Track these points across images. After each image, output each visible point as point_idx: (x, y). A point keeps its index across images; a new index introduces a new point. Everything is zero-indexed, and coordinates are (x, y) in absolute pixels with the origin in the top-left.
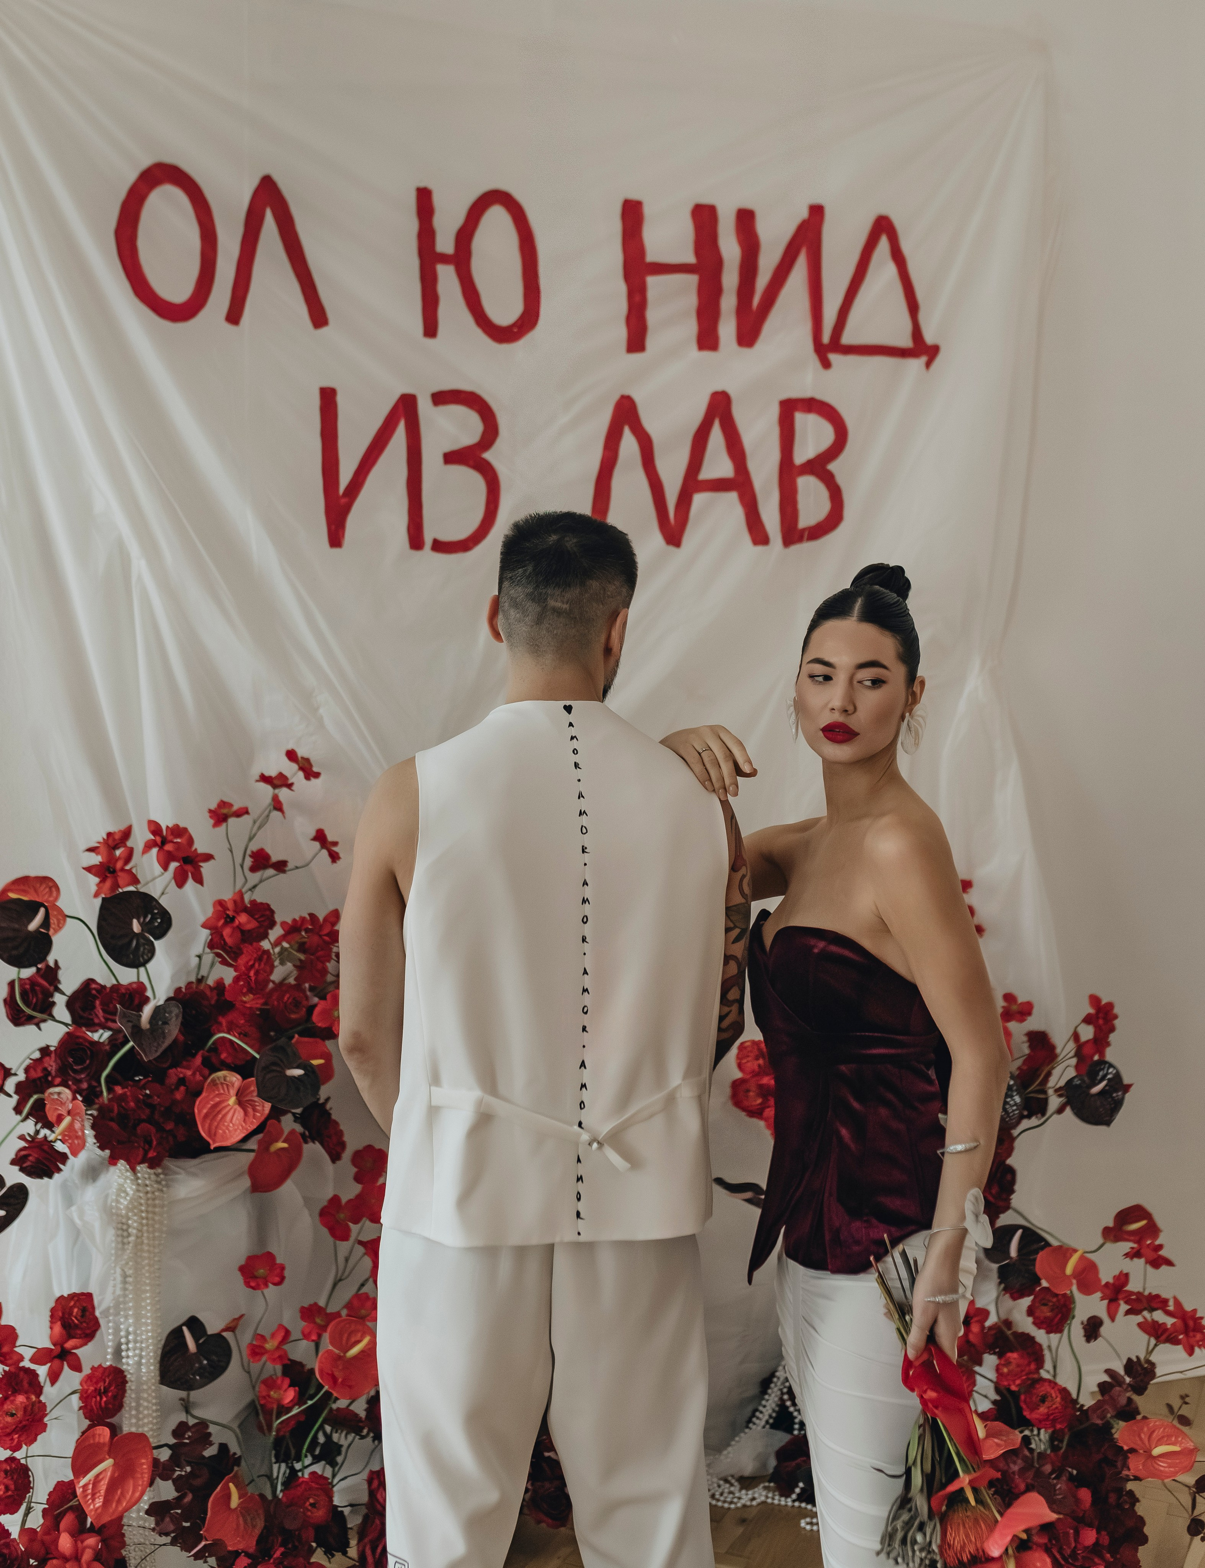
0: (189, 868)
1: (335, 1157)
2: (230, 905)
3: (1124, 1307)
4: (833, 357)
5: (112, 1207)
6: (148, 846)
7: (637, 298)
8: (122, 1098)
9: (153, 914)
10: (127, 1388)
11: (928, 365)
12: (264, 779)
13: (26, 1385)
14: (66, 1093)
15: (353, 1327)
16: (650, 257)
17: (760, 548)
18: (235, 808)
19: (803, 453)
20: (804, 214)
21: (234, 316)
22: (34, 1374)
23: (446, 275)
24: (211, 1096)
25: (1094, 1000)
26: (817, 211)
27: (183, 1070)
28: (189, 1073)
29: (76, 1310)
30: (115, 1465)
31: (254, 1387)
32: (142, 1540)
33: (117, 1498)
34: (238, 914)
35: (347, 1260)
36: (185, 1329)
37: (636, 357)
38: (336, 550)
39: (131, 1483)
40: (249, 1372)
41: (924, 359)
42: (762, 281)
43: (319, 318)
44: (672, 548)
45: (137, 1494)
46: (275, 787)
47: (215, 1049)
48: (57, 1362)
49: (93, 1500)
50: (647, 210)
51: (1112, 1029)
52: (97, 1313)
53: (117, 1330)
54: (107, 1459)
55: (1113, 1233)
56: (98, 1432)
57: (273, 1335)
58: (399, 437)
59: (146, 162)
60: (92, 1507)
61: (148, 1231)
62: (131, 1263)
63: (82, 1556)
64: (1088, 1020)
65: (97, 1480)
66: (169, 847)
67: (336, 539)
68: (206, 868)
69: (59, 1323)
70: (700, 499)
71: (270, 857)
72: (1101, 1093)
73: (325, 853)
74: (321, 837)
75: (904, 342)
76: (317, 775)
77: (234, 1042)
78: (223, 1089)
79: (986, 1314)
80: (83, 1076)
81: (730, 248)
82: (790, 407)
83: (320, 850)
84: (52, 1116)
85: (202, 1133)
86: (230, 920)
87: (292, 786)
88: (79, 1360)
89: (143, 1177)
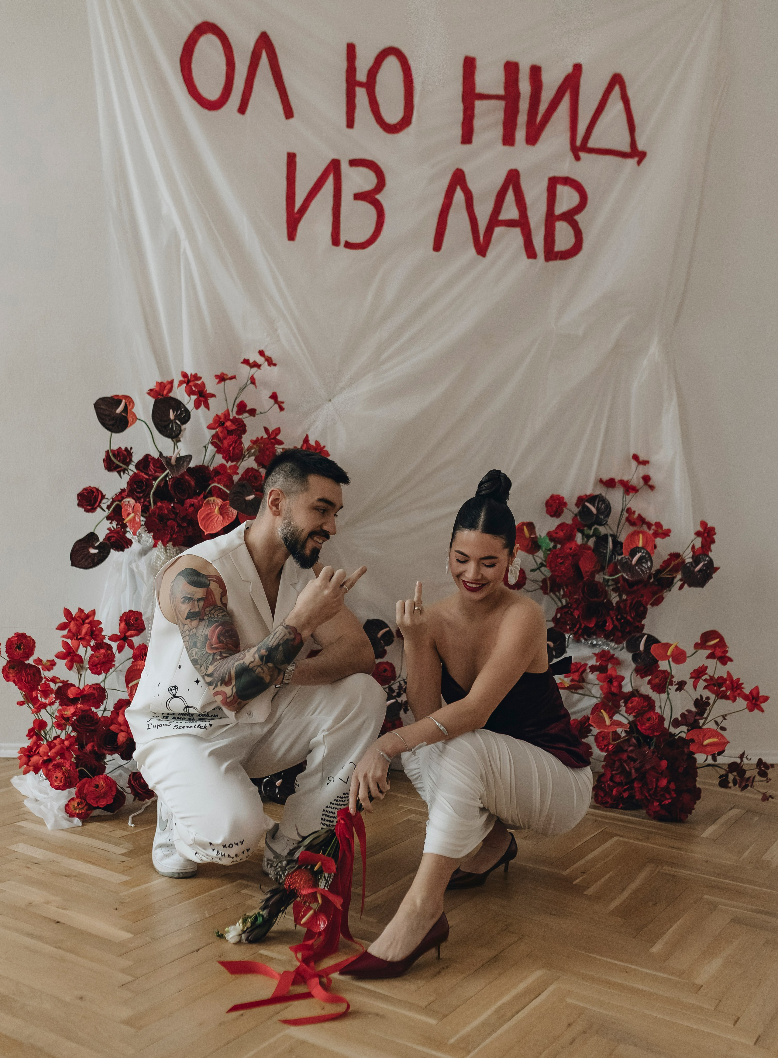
0: (201, 399)
2: (222, 417)
3: (701, 684)
4: (581, 154)
5: (153, 566)
6: (181, 384)
7: (469, 113)
8: (161, 508)
9: (181, 411)
11: (639, 163)
12: (246, 362)
14: (132, 502)
16: (478, 90)
17: (531, 261)
18: (230, 375)
19: (561, 208)
20: (569, 69)
21: (242, 110)
22: (109, 646)
23: (361, 94)
24: (207, 509)
25: (704, 524)
26: (578, 68)
27: (193, 500)
28: (196, 501)
29: (133, 618)
34: (227, 421)
37: (467, 147)
38: (291, 242)
42: (543, 109)
43: (289, 113)
44: (480, 257)
46: (251, 367)
47: (210, 492)
48: (122, 642)
50: (479, 63)
51: (713, 542)
52: (143, 618)
55: (699, 645)
58: (330, 183)
59: (200, 22)
64: (698, 534)
66: (191, 385)
67: (291, 236)
68: (211, 401)
69: (124, 623)
70: (498, 231)
71: (245, 406)
72: (700, 570)
73: (276, 406)
74: (274, 397)
75: (626, 148)
76: (275, 365)
77: (221, 488)
78: (213, 506)
79: (623, 678)
80: (142, 495)
81: (525, 87)
82: (554, 182)
83: (274, 404)
84: (125, 515)
85: (201, 527)
86: (221, 424)
87: (261, 368)
88: (133, 643)
89: (170, 552)
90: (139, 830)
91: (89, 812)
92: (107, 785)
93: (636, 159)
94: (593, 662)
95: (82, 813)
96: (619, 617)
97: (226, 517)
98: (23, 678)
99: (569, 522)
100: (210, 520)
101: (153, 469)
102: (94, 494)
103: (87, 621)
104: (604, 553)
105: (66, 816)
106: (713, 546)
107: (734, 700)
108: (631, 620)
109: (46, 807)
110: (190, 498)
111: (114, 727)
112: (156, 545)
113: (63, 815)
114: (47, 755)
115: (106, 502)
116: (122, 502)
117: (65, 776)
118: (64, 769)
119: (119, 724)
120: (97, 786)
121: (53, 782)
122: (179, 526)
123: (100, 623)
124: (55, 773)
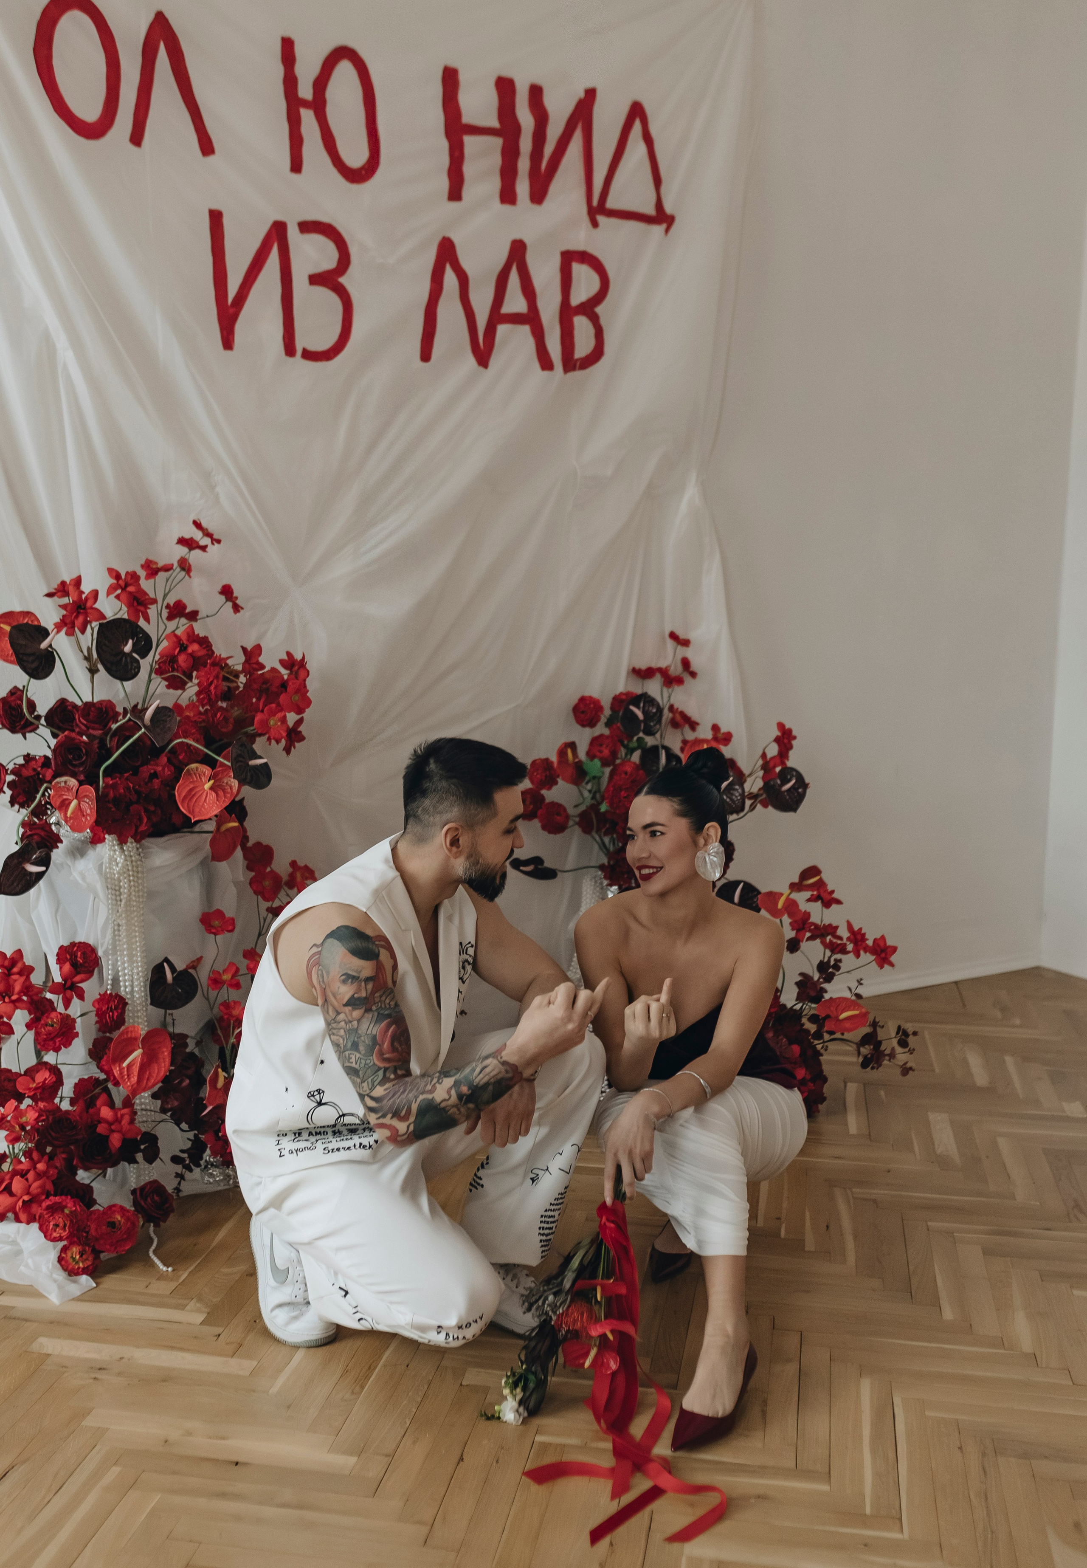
0: (142, 609)
2: (184, 639)
4: (600, 218)
5: (106, 873)
6: (111, 590)
7: (456, 153)
8: (114, 786)
9: (138, 637)
10: (127, 1009)
11: (667, 231)
12: (182, 541)
13: (49, 1007)
14: (73, 782)
16: (465, 121)
17: (546, 373)
18: (159, 565)
19: (577, 297)
20: (580, 94)
21: (136, 138)
22: (50, 1001)
23: (308, 118)
24: (188, 783)
25: (780, 726)
26: (590, 93)
27: (152, 768)
29: (79, 953)
30: (143, 1054)
31: (212, 1009)
33: (147, 1077)
34: (191, 643)
35: (265, 920)
36: (165, 964)
37: (456, 205)
38: (228, 352)
39: (155, 1062)
40: (208, 999)
42: (549, 149)
43: (207, 147)
44: (481, 369)
45: (161, 1074)
46: (189, 549)
47: (173, 751)
48: (68, 992)
49: (129, 1079)
50: (462, 77)
51: (792, 746)
53: (115, 965)
54: (136, 1050)
55: (799, 886)
57: (224, 971)
58: (273, 259)
60: (129, 1083)
61: (134, 891)
62: (123, 916)
63: (121, 1120)
64: (775, 740)
65: (129, 1066)
66: (129, 589)
67: (227, 342)
68: (152, 610)
69: (67, 963)
70: (502, 330)
71: (185, 607)
73: (230, 604)
74: (227, 591)
75: (651, 210)
76: (219, 541)
77: (191, 745)
78: (197, 777)
80: (81, 769)
81: (525, 117)
82: (569, 258)
83: (226, 602)
84: (57, 802)
85: (183, 810)
86: (183, 648)
87: (204, 548)
88: (83, 991)
89: (128, 850)
90: (185, 1274)
91: (97, 1262)
93: (664, 226)
95: (89, 1266)
97: (220, 792)
100: (195, 799)
101: (84, 725)
103: (15, 970)
105: (65, 1275)
107: (858, 956)
109: (27, 1266)
110: (147, 764)
111: (101, 1129)
112: (102, 840)
113: (60, 1275)
114: (28, 1193)
115: (10, 778)
116: (53, 783)
117: (71, 1221)
118: (67, 1211)
119: (106, 1121)
120: (112, 1225)
121: (49, 1232)
122: (147, 811)
123: (31, 969)
124: (51, 1218)
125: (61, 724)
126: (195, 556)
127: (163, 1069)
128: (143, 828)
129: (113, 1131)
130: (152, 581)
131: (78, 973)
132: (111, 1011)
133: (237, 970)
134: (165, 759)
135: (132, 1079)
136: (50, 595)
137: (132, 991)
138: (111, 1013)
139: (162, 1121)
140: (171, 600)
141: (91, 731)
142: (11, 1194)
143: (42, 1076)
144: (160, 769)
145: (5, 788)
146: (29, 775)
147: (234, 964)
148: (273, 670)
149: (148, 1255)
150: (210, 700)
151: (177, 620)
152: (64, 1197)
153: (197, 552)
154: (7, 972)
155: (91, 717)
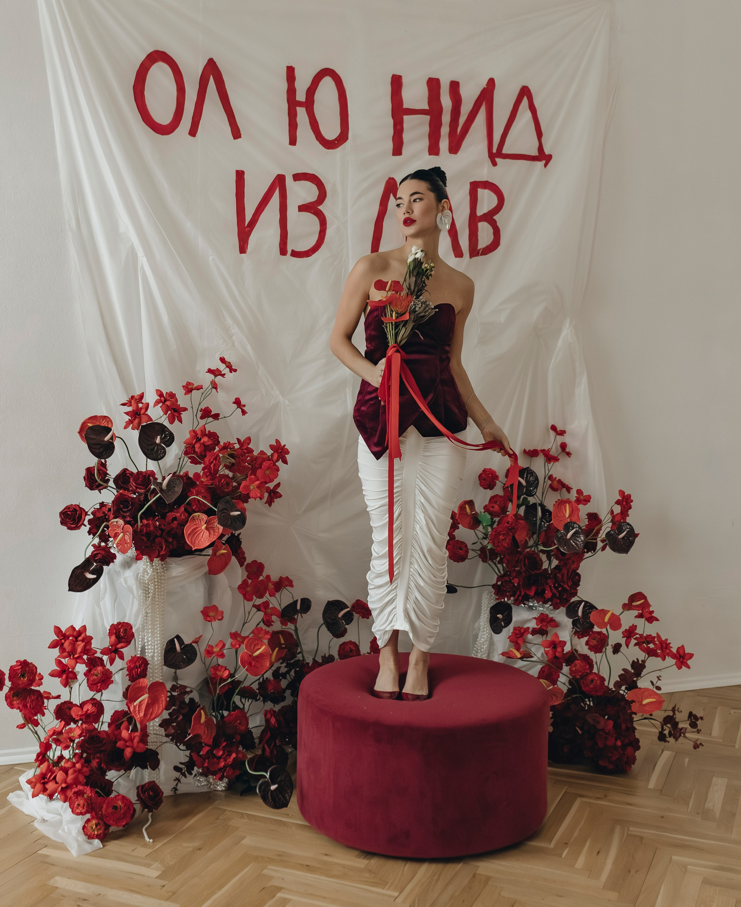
0: (176, 414)
1: (241, 565)
2: (199, 433)
3: (633, 641)
4: (498, 160)
5: (140, 579)
6: (157, 403)
7: (398, 127)
8: (147, 525)
9: (165, 435)
10: (148, 667)
11: (546, 165)
12: (210, 371)
13: (99, 664)
14: (121, 522)
15: (256, 642)
16: (405, 106)
17: (458, 259)
18: (195, 386)
19: (481, 210)
20: (484, 84)
21: (193, 132)
22: (101, 660)
23: (301, 113)
24: (192, 525)
25: (622, 493)
26: (491, 82)
27: (175, 514)
29: (122, 630)
30: (149, 697)
31: (207, 671)
32: (155, 740)
33: (151, 713)
34: (203, 437)
35: (250, 613)
36: (175, 639)
37: (397, 158)
38: (243, 255)
39: (157, 706)
40: (204, 664)
41: (544, 162)
42: (462, 120)
43: (236, 134)
45: (160, 711)
46: (216, 376)
47: (189, 504)
48: (113, 654)
49: (139, 713)
50: (404, 81)
51: (630, 508)
52: (133, 631)
53: (143, 639)
54: (145, 695)
55: (627, 607)
56: (141, 681)
57: (216, 646)
58: (276, 196)
59: (151, 50)
60: (138, 716)
61: (158, 591)
62: (150, 607)
63: (134, 739)
64: (618, 502)
65: (141, 704)
66: (168, 403)
67: (243, 249)
68: (184, 415)
69: (114, 636)
71: (210, 411)
72: (623, 538)
73: (239, 410)
74: (237, 402)
75: (535, 153)
76: (235, 371)
77: (200, 500)
78: (198, 521)
79: (564, 643)
80: (127, 514)
81: (446, 102)
82: (476, 186)
83: (237, 409)
84: (112, 534)
85: (188, 542)
86: (198, 440)
87: (223, 375)
88: (123, 654)
89: (156, 565)
90: (159, 845)
91: (106, 831)
92: (125, 805)
94: (533, 625)
95: (100, 834)
96: (556, 585)
97: (212, 532)
98: (28, 705)
99: (501, 493)
100: (195, 535)
101: (135, 486)
102: (78, 513)
103: (80, 638)
104: (534, 521)
105: (85, 838)
106: (630, 512)
107: (664, 659)
108: (568, 588)
109: (63, 830)
110: (171, 512)
111: (120, 744)
112: (140, 559)
113: (82, 838)
114: (66, 782)
115: (88, 518)
116: (110, 522)
117: (88, 803)
118: (85, 796)
119: (124, 740)
120: (115, 808)
121: (75, 809)
122: (166, 541)
123: (91, 638)
124: (76, 800)
125: (122, 485)
126: (219, 379)
127: (161, 708)
128: (162, 553)
129: (127, 747)
130: (189, 396)
131: (120, 642)
132: (137, 668)
133: (224, 645)
134: (183, 509)
135: (141, 714)
136: (123, 404)
137: (153, 657)
138: (136, 670)
139: (166, 742)
140: (203, 406)
141: (138, 490)
142: (57, 783)
143: (89, 707)
144: (179, 515)
145: (86, 522)
146: (101, 515)
147: (222, 641)
148: (262, 452)
149: (142, 830)
150: (210, 473)
151: (206, 419)
152: (86, 787)
153: (219, 377)
154: (74, 640)
155: (139, 481)
